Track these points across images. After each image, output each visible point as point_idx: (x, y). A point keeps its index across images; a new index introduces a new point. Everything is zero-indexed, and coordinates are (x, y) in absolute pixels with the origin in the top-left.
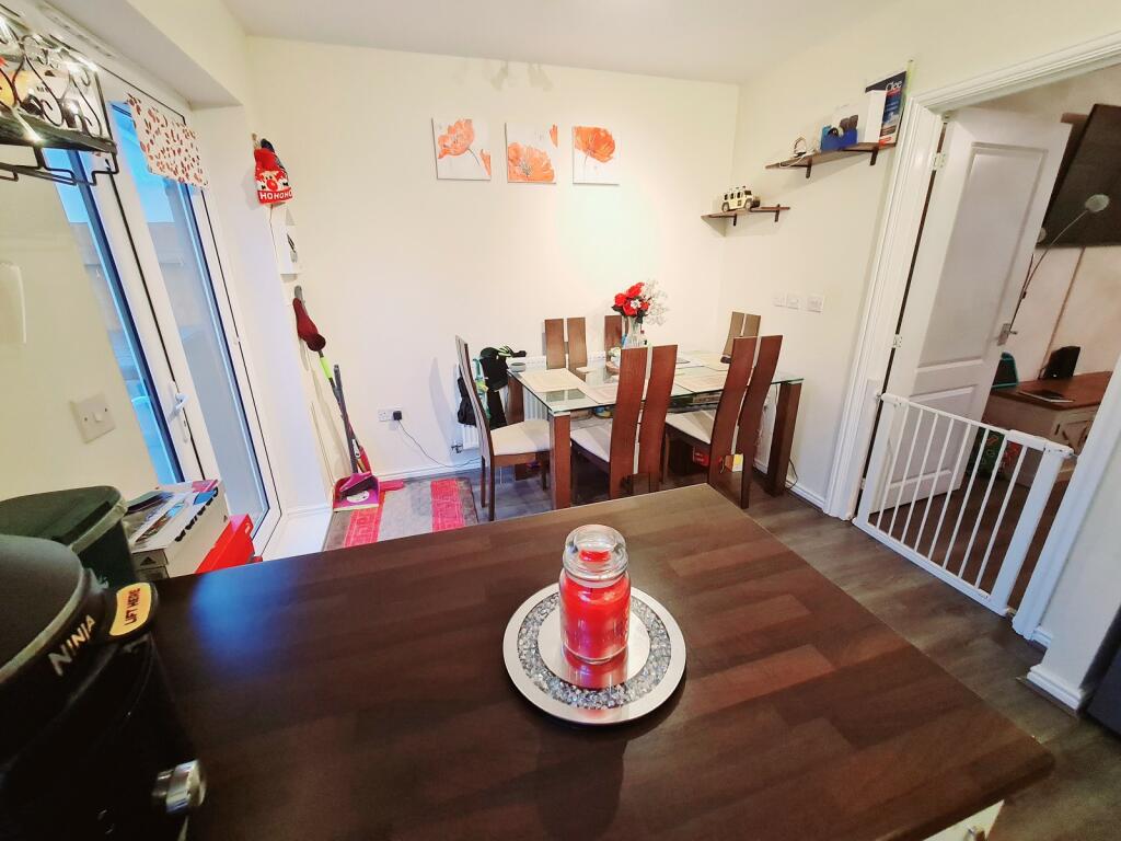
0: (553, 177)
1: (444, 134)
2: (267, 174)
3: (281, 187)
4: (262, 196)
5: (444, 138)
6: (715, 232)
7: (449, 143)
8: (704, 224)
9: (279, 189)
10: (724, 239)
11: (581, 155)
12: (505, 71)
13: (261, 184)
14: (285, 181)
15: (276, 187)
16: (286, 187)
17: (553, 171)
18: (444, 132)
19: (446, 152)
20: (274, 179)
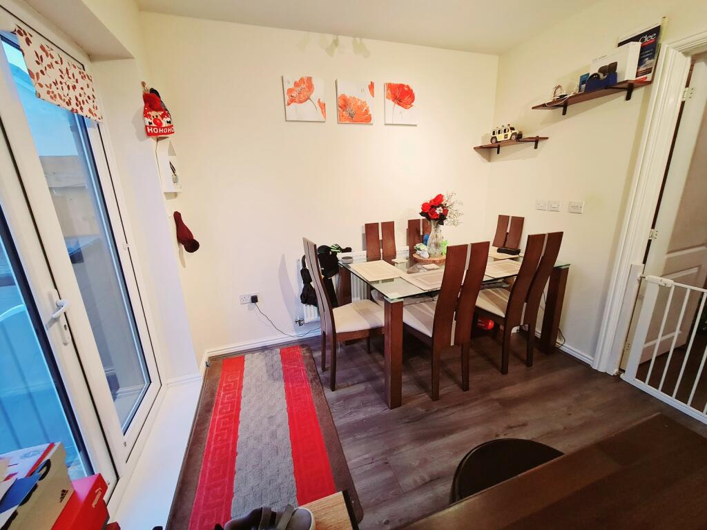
0: (371, 119)
1: (291, 87)
2: (153, 113)
3: (165, 124)
4: (149, 130)
5: (290, 91)
6: (483, 159)
7: (294, 94)
8: (476, 154)
9: (164, 126)
10: (489, 164)
11: (390, 103)
12: (336, 43)
13: (148, 120)
14: (169, 119)
15: (161, 124)
16: (169, 124)
17: (370, 115)
18: (292, 86)
19: (292, 100)
20: (159, 117)
